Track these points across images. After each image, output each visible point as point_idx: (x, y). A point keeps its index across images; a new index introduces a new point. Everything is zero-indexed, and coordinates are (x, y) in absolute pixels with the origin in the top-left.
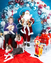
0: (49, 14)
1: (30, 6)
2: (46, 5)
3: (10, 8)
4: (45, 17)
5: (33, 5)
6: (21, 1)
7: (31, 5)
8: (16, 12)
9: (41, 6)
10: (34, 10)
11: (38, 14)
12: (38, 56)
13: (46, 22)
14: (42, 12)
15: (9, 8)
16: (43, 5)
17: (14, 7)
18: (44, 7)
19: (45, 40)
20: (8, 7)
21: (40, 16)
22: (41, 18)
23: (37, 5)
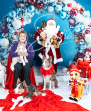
0: (89, 24)
1: (55, 11)
2: (83, 8)
3: (18, 13)
4: (81, 31)
5: (59, 8)
6: (39, 2)
7: (57, 8)
8: (30, 21)
9: (76, 11)
10: (62, 17)
11: (69, 25)
12: (76, 100)
13: (84, 39)
14: (77, 22)
15: (15, 14)
16: (79, 9)
17: (26, 12)
18: (79, 13)
19: (87, 72)
20: (14, 12)
21: (72, 29)
22: (75, 33)
23: (67, 9)
